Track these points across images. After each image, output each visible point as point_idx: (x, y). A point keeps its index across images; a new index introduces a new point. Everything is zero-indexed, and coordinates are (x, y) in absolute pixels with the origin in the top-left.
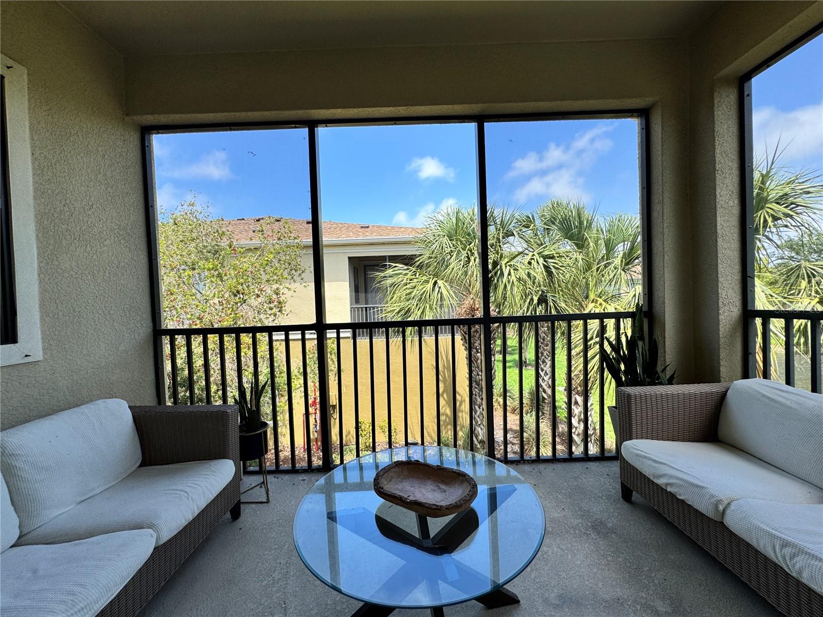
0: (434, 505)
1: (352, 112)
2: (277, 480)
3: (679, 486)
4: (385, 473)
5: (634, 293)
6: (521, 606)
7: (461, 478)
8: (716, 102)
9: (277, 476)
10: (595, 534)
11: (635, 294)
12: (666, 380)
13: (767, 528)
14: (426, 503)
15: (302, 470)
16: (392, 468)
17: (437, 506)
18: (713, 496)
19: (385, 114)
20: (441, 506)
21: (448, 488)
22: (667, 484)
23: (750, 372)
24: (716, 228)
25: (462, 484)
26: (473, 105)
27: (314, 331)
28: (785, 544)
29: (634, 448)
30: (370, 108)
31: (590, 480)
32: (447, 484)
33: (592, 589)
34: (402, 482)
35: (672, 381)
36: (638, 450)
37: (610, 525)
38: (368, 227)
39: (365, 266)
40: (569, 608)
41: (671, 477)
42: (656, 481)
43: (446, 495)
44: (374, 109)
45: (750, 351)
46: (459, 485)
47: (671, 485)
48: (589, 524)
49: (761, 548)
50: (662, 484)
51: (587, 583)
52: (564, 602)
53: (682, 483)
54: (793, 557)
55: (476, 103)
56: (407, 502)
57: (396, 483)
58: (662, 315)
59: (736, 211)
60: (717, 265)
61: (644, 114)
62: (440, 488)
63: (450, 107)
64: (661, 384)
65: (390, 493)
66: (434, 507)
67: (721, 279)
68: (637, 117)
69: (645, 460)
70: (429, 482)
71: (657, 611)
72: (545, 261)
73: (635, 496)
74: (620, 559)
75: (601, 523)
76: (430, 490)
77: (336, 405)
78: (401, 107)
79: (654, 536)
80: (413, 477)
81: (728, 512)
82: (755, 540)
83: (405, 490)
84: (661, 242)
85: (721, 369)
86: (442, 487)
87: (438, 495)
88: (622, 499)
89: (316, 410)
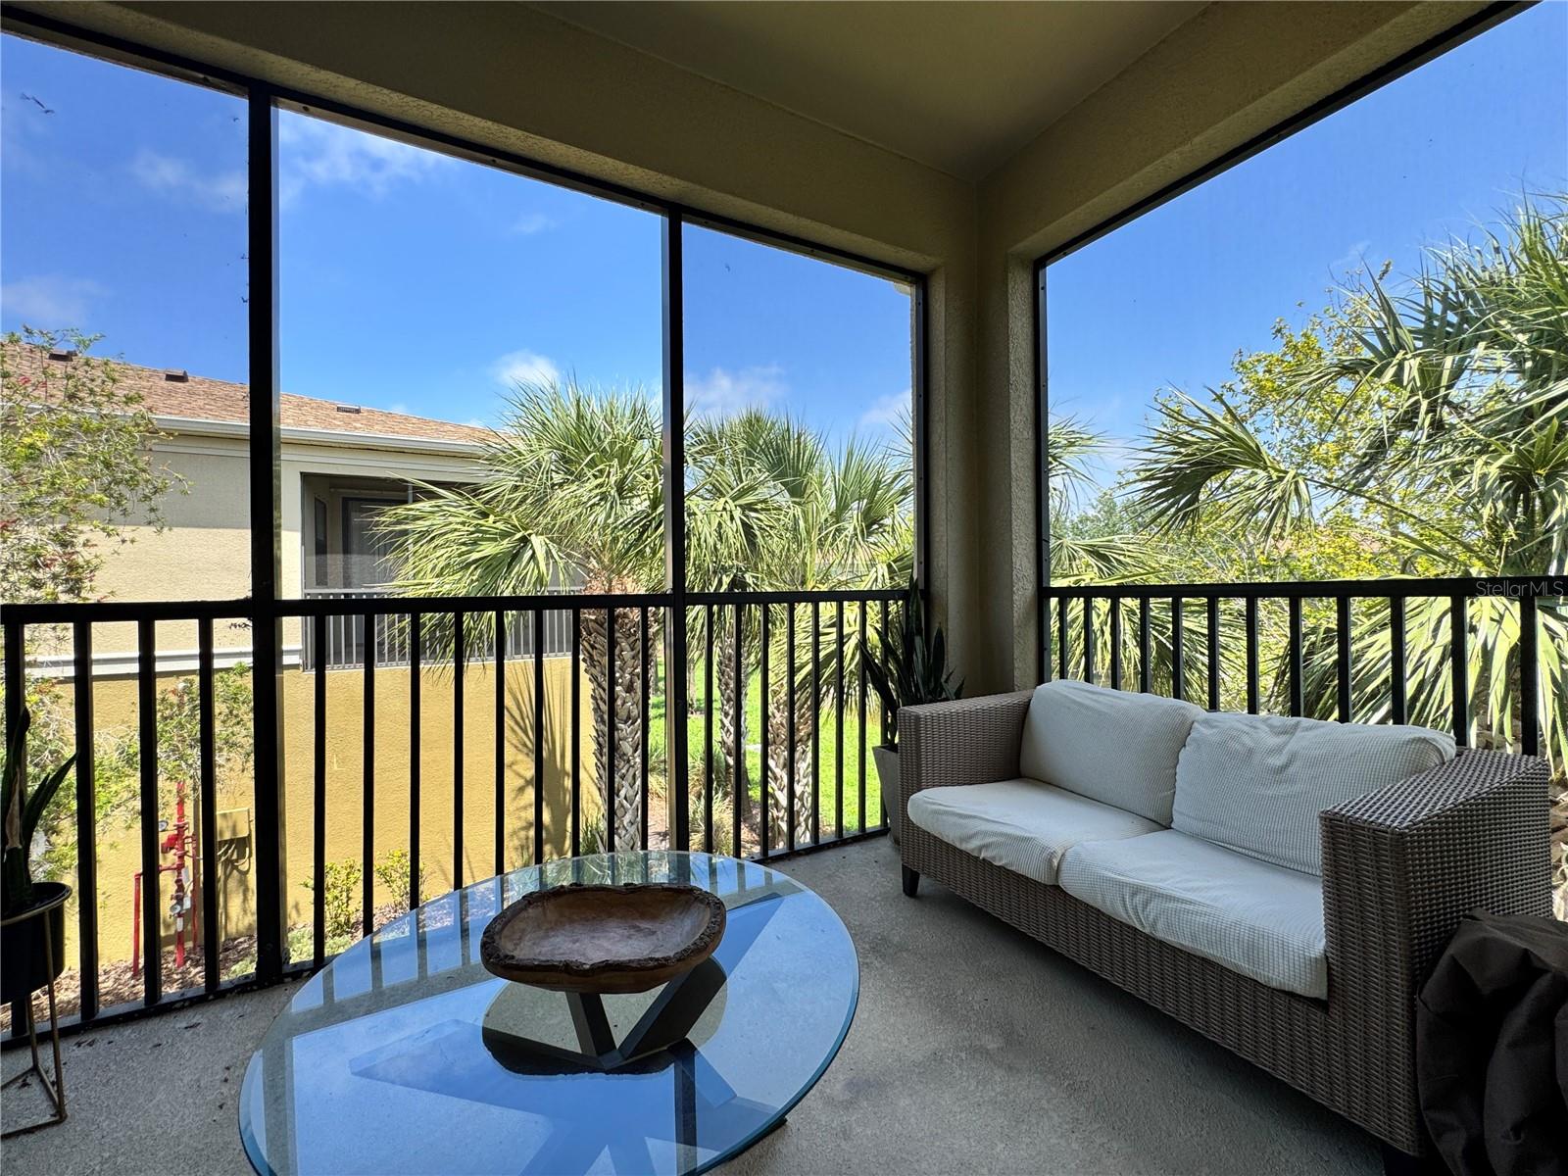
0: (651, 959)
1: (385, 98)
2: (89, 1049)
3: (998, 845)
4: (506, 924)
5: (875, 575)
6: (789, 1129)
7: (683, 897)
8: (1010, 286)
9: (89, 1038)
10: (880, 960)
11: (877, 577)
12: (953, 694)
13: (1113, 876)
14: (630, 961)
15: (184, 1000)
16: (522, 910)
17: (657, 960)
18: (1044, 848)
19: (471, 133)
20: (666, 959)
21: (657, 925)
22: (980, 848)
23: (1045, 677)
24: (1010, 467)
25: (689, 909)
26: (666, 178)
27: (244, 620)
28: (1136, 890)
29: (929, 803)
30: (436, 106)
31: (853, 874)
32: (654, 917)
33: (895, 1053)
34: (546, 937)
35: (960, 694)
36: (934, 804)
37: (897, 939)
38: (358, 411)
39: (346, 500)
40: (867, 1099)
41: (986, 834)
42: (964, 847)
43: (658, 939)
44: (446, 110)
45: (1045, 646)
46: (681, 914)
47: (986, 846)
48: (867, 946)
49: (1107, 909)
50: (973, 850)
51: (885, 1044)
52: (858, 1092)
53: (1002, 839)
54: (1145, 905)
55: (671, 174)
56: (588, 970)
57: (534, 944)
58: (944, 595)
59: (1030, 446)
60: (1011, 521)
61: (919, 280)
62: (639, 930)
63: (621, 165)
64: (947, 699)
65: (536, 963)
66: (651, 964)
67: (1015, 542)
68: (911, 283)
69: (944, 817)
70: (612, 924)
71: (987, 1052)
72: (743, 514)
73: (924, 883)
74: (923, 989)
75: (883, 939)
76: (618, 937)
77: (250, 835)
78: (512, 130)
79: (958, 939)
80: (572, 921)
81: (1064, 867)
82: (1099, 897)
83: (561, 951)
84: (944, 482)
85: (1015, 674)
86: (645, 925)
87: (641, 944)
88: (904, 895)
89: (181, 857)
